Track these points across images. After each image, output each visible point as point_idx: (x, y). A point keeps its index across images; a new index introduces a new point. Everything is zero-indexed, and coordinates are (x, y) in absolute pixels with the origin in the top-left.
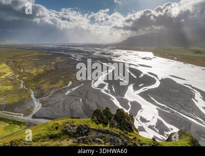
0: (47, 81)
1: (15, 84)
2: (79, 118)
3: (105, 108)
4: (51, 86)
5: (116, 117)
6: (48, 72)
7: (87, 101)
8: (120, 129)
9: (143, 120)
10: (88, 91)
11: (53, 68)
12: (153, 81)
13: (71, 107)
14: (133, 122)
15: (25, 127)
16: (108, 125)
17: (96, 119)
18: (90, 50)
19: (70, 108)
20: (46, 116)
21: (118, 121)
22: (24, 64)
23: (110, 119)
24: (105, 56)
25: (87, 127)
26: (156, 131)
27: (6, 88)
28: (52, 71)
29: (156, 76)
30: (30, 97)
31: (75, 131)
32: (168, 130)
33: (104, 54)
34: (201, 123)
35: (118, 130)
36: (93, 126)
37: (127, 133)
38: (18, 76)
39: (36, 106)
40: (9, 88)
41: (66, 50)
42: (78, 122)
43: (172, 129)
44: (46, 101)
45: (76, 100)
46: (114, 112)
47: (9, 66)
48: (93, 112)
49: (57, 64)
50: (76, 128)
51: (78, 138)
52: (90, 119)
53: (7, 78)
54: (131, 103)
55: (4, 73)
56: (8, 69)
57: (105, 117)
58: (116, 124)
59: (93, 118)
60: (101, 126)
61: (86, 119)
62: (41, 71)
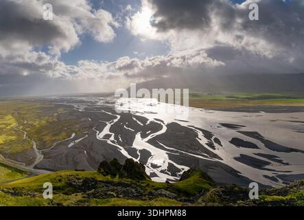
0: (49, 133)
1: (19, 135)
2: (84, 170)
3: (112, 159)
4: (54, 138)
5: (125, 167)
6: (51, 123)
7: (92, 153)
8: (131, 178)
9: (154, 166)
10: (92, 143)
11: (55, 120)
12: (160, 127)
13: (75, 159)
14: (144, 170)
15: (26, 176)
16: (117, 176)
17: (103, 171)
18: (93, 99)
19: (73, 160)
20: (47, 167)
21: (128, 171)
22: (27, 116)
23: (119, 170)
24: (109, 105)
25: (94, 180)
26: (168, 174)
27: (11, 138)
28: (54, 122)
29: (162, 122)
30: (32, 148)
31: (81, 184)
32: (179, 171)
33: (108, 103)
34: (206, 157)
35: (129, 180)
36: (100, 178)
37: (139, 182)
38: (22, 127)
39: (38, 157)
40: (13, 138)
41: (68, 101)
42: (82, 175)
43: (183, 169)
44: (48, 153)
45: (80, 152)
46: (123, 163)
47: (14, 117)
48: (99, 164)
49: (59, 115)
50: (81, 181)
51: (88, 192)
52: (96, 171)
53: (12, 129)
54: (140, 151)
55: (10, 124)
56: (13, 120)
57: (112, 168)
58: (126, 174)
59: (99, 170)
60: (109, 177)
61: (91, 172)
62: (44, 122)
